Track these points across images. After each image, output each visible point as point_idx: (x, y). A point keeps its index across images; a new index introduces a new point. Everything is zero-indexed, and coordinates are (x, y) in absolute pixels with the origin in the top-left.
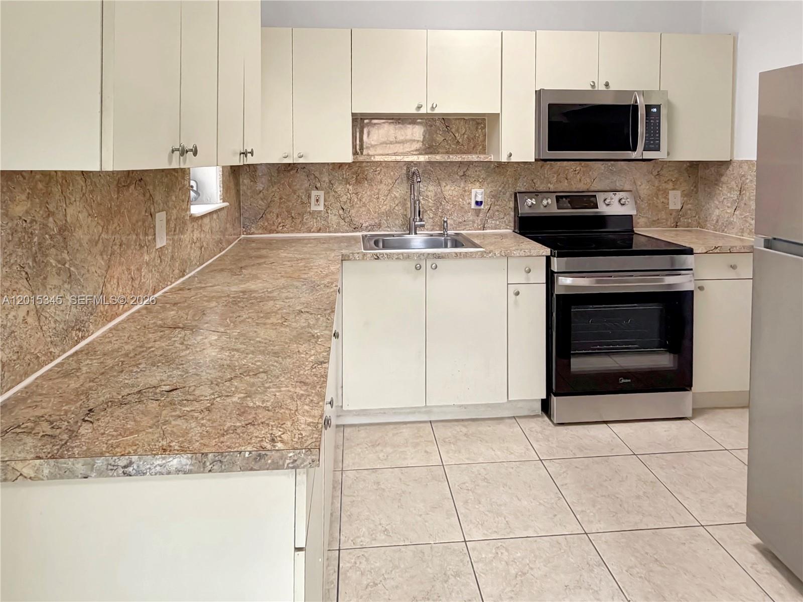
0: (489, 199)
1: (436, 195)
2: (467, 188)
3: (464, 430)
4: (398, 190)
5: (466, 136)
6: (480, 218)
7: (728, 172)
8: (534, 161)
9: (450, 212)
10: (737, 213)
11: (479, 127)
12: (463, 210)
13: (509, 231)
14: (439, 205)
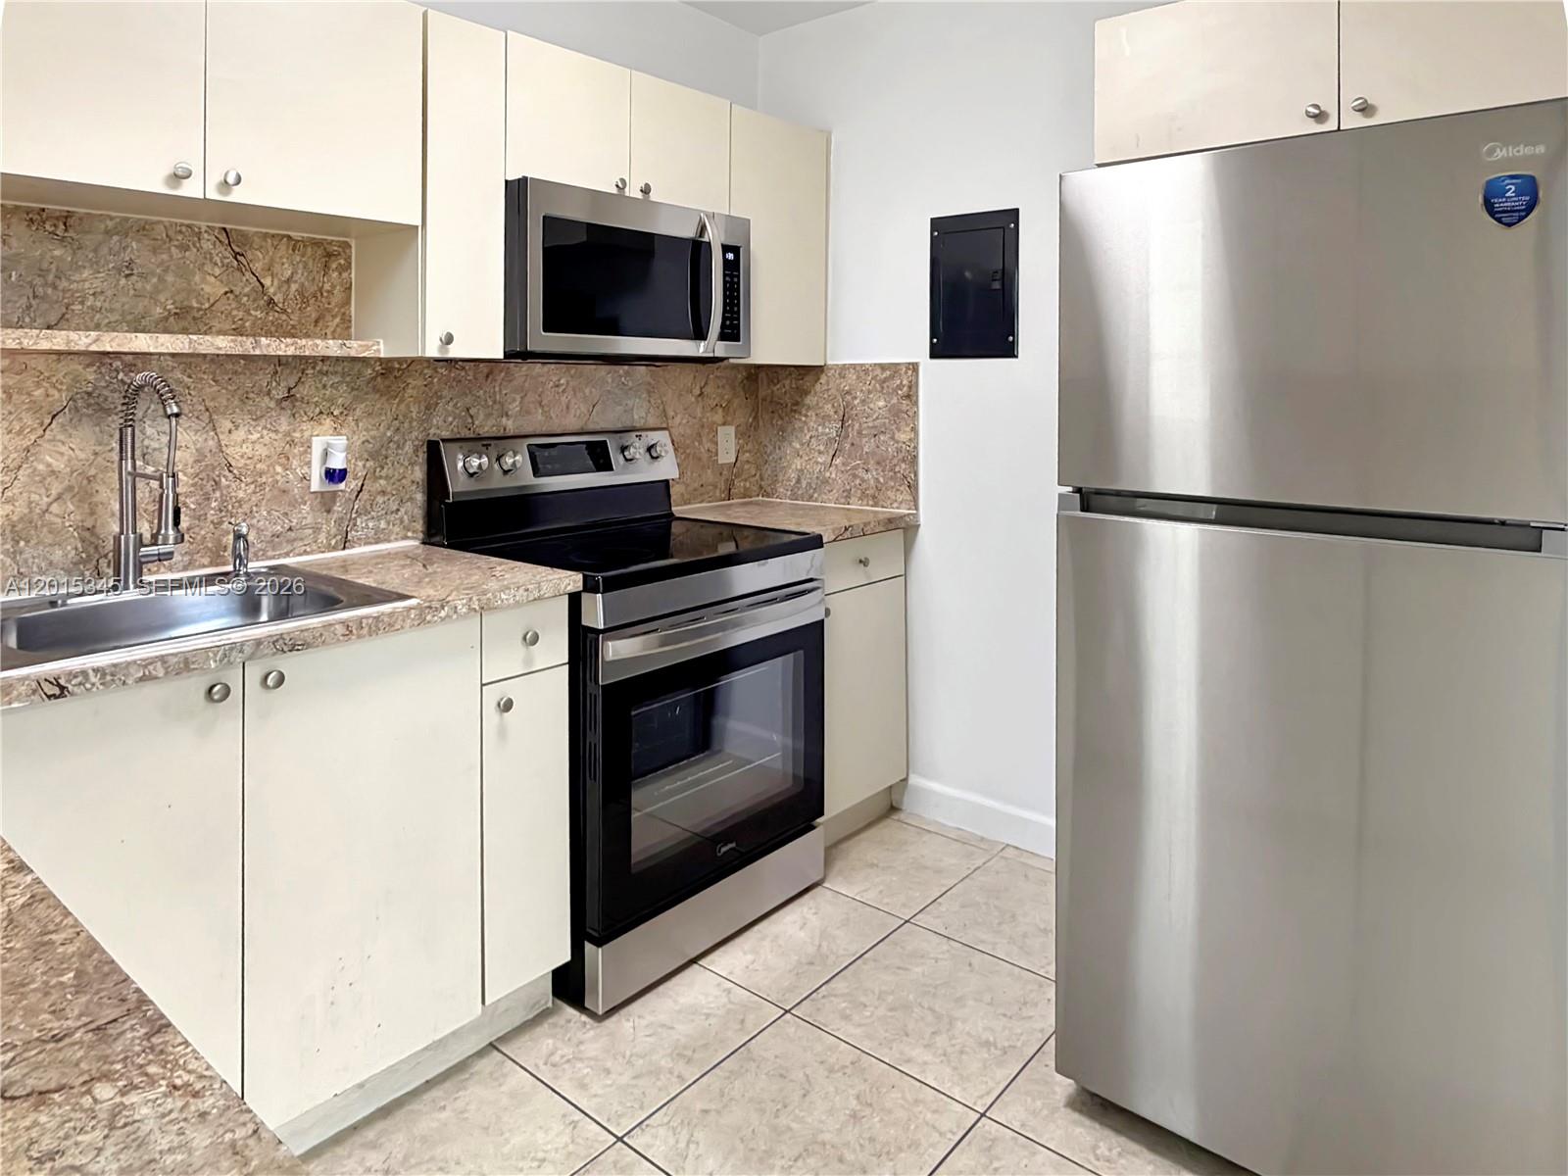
0: (360, 464)
1: (200, 457)
2: (297, 435)
3: (374, 1159)
4: (63, 449)
5: (294, 287)
6: (335, 516)
7: (818, 387)
8: (500, 355)
9: (246, 508)
10: (838, 461)
11: (334, 266)
12: (286, 498)
13: (412, 544)
14: (209, 488)
